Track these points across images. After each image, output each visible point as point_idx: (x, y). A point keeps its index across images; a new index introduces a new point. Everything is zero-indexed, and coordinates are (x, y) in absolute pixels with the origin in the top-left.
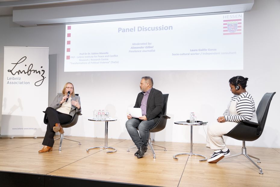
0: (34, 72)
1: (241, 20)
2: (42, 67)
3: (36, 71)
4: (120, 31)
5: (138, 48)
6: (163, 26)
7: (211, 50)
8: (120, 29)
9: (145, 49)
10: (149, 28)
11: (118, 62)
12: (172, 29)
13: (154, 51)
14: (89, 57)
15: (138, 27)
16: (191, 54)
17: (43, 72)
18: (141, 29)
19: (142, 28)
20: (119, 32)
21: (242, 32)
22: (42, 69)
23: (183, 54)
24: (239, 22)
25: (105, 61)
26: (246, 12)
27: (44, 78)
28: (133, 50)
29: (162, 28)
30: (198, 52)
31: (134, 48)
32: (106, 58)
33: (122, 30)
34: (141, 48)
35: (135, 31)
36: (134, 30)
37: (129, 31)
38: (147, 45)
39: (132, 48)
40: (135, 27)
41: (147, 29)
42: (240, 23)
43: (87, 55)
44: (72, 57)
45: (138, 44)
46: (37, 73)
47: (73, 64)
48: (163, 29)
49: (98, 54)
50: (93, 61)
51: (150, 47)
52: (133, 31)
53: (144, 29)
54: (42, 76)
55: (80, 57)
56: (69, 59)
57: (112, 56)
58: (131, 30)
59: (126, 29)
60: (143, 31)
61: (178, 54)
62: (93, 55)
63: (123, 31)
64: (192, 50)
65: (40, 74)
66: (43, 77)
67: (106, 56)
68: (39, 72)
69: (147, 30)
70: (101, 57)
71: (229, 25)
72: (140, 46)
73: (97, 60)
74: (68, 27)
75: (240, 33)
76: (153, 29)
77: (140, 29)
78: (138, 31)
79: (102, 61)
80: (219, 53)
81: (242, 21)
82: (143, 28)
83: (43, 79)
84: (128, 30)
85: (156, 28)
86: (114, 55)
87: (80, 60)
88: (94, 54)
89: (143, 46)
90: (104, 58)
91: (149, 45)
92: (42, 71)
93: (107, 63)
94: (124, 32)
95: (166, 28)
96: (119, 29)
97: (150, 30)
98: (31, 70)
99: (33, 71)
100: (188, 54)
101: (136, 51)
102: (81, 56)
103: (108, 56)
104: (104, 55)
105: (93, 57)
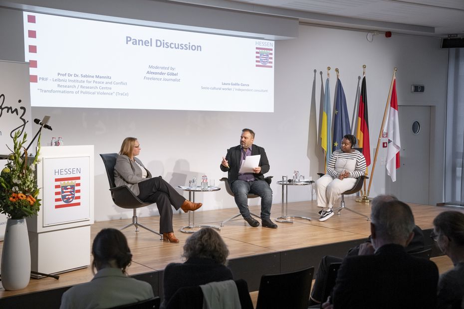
0: (8, 112)
1: (271, 50)
2: (20, 101)
3: (11, 108)
4: (129, 42)
5: (156, 73)
6: (189, 43)
7: (244, 85)
8: (129, 39)
9: (166, 77)
10: (172, 45)
11: (127, 94)
12: (201, 50)
13: (179, 80)
14: (77, 81)
15: (157, 40)
16: (223, 89)
17: (23, 110)
18: (161, 44)
19: (162, 42)
20: (127, 43)
21: (273, 65)
22: (21, 105)
23: (214, 88)
24: (271, 52)
25: (105, 91)
26: (277, 42)
27: (25, 123)
28: (150, 76)
29: (188, 46)
30: (230, 87)
31: (152, 73)
32: (108, 86)
33: (132, 41)
34: (161, 74)
35: (151, 46)
36: (150, 44)
37: (142, 45)
38: (170, 71)
39: (148, 72)
40: (151, 39)
41: (169, 45)
42: (271, 54)
43: (73, 78)
44: (43, 79)
45: (157, 68)
46: (12, 112)
47: (45, 91)
48: (189, 49)
49: (93, 77)
50: (84, 90)
51: (173, 74)
52: (148, 46)
53: (165, 45)
54: (21, 118)
55: (59, 80)
56: (37, 82)
57: (117, 83)
58: (146, 43)
59: (139, 41)
60: (164, 47)
61: (208, 88)
62: (85, 79)
63: (134, 43)
64: (224, 84)
65: (17, 115)
66: (24, 120)
67: (107, 83)
68: (16, 110)
69: (168, 47)
70: (99, 83)
71: (261, 55)
72: (159, 71)
73: (91, 88)
74: (29, 16)
75: (271, 67)
76: (177, 47)
77: (159, 44)
78: (157, 46)
79: (102, 91)
80: (252, 90)
81: (273, 52)
82: (164, 43)
83: (24, 125)
84: (141, 42)
85: (181, 46)
86: (120, 82)
87: (59, 85)
88: (86, 76)
89: (163, 71)
90: (104, 85)
91: (172, 71)
92: (22, 108)
93: (109, 94)
94: (136, 44)
95: (194, 48)
96: (127, 37)
97: (173, 48)
98: (3, 107)
99: (7, 109)
100: (220, 89)
101: (154, 79)
102: (61, 78)
103: (111, 83)
104: (105, 80)
105: (84, 82)
